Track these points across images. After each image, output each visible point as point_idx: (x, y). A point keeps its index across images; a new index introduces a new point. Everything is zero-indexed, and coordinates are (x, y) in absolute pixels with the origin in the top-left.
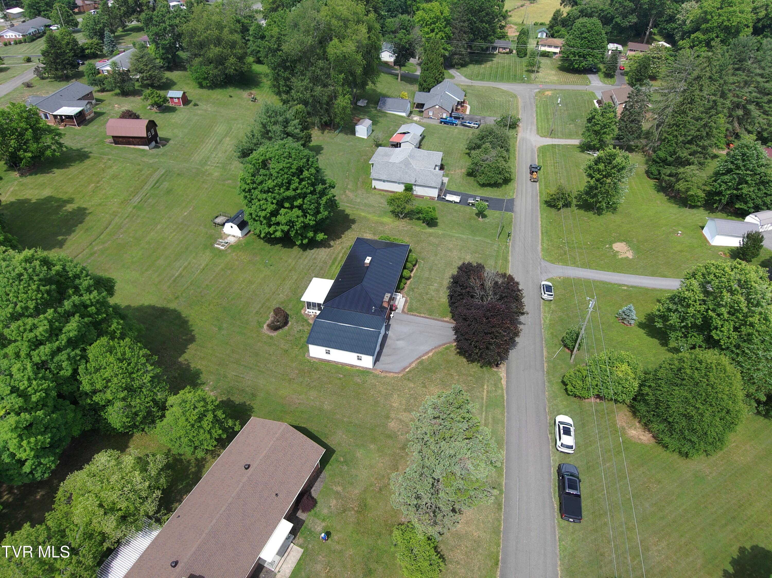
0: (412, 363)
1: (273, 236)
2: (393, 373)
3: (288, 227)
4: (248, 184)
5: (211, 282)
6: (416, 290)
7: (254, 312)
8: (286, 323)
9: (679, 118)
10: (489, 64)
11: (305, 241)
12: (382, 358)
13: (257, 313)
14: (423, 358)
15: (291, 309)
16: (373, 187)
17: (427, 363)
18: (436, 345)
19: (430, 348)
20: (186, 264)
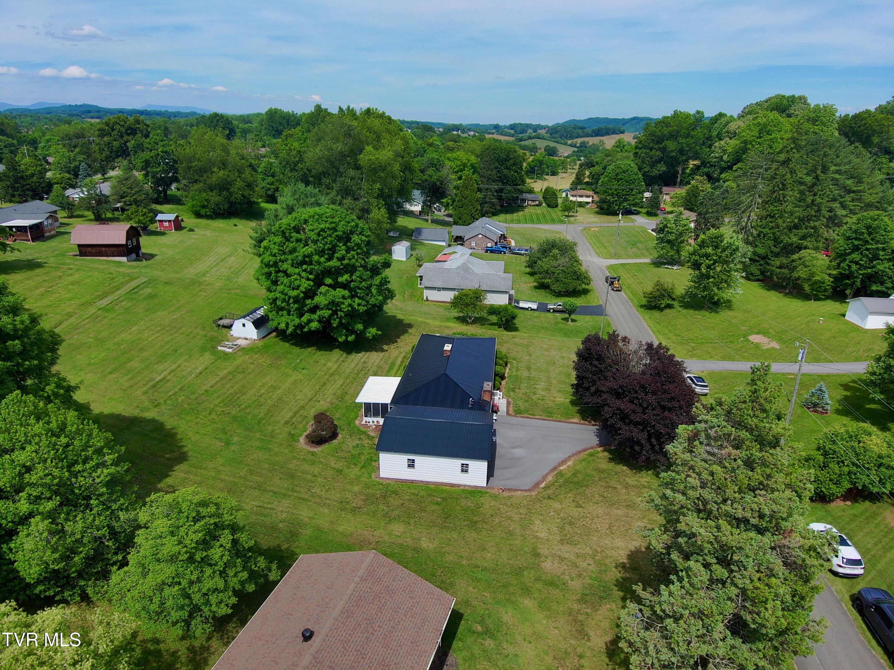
0: (547, 475)
1: (306, 330)
2: (521, 490)
3: (330, 312)
4: (275, 255)
5: (212, 387)
6: (517, 390)
7: (282, 422)
8: (334, 435)
9: (772, 207)
10: (521, 213)
11: (351, 338)
12: (496, 472)
13: (286, 423)
14: (561, 468)
15: (339, 419)
16: (425, 298)
17: (570, 474)
18: (574, 451)
19: (567, 456)
20: (174, 367)
